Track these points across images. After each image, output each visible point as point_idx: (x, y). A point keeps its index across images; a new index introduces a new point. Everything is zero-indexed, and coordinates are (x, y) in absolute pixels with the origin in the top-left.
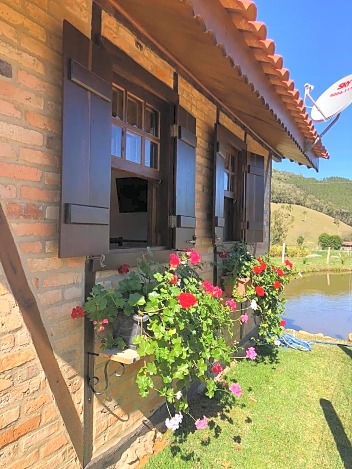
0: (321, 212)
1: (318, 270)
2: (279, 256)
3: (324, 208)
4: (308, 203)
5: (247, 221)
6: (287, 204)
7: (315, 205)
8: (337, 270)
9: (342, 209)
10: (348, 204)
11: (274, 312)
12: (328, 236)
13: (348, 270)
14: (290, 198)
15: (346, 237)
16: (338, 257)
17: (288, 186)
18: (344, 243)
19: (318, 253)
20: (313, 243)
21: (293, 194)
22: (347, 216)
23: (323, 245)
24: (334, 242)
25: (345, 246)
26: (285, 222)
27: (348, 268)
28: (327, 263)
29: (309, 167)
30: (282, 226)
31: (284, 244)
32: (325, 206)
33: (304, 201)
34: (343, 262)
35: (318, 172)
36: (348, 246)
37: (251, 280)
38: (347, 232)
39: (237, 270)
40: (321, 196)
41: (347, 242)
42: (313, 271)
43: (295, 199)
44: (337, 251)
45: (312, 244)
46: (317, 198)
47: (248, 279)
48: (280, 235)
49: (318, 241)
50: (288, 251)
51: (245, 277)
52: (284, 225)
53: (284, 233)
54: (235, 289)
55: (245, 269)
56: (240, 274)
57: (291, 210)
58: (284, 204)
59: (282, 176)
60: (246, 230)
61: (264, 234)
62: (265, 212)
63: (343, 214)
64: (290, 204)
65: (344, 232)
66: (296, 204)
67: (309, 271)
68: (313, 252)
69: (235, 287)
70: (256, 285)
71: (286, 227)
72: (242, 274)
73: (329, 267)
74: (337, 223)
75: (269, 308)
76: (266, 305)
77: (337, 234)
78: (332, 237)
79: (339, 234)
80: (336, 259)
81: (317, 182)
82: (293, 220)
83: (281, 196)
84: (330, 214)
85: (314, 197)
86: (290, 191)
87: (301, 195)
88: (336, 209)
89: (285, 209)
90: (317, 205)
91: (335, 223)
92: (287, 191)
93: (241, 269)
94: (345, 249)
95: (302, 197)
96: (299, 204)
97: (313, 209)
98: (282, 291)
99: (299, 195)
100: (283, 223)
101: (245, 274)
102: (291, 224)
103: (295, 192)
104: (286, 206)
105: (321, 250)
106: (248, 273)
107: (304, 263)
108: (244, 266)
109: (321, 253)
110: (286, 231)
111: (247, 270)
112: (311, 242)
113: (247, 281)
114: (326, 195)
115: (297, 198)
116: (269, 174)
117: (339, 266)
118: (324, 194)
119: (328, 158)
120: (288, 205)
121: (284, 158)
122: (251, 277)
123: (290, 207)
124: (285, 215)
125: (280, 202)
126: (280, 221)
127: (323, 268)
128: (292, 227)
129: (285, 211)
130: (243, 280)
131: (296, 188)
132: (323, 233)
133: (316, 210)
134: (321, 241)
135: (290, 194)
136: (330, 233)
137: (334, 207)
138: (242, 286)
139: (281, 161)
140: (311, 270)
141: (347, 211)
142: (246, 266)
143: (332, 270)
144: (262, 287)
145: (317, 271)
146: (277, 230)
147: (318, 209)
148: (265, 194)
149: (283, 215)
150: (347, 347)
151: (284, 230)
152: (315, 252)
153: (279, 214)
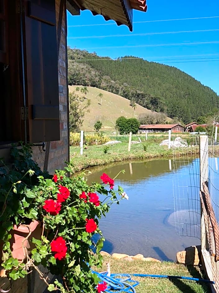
0: (117, 94)
1: (120, 159)
2: (77, 144)
3: (120, 90)
4: (104, 84)
5: (29, 104)
6: (81, 86)
7: (110, 87)
8: (140, 158)
9: (138, 91)
10: (143, 85)
11: (85, 269)
12: (126, 119)
13: (151, 157)
14: (85, 79)
15: (143, 120)
16: (138, 142)
17: (81, 66)
18: (142, 126)
19: (117, 139)
20: (111, 127)
21: (87, 75)
22: (143, 97)
23: (121, 130)
24: (132, 125)
25: (142, 129)
26: (81, 106)
27: (151, 155)
28: (129, 150)
29: (119, 23)
30: (78, 111)
31: (82, 132)
32: (121, 88)
33: (99, 83)
34: (145, 149)
35: (131, 30)
36: (145, 129)
37: (40, 227)
38: (143, 114)
39: (10, 210)
40: (117, 77)
41: (144, 125)
42: (115, 161)
43: (90, 80)
44: (135, 135)
45: (110, 129)
46: (113, 80)
47: (34, 225)
48: (76, 121)
49: (115, 125)
50: (86, 138)
51: (28, 221)
52: (80, 110)
53: (80, 118)
54: (6, 251)
55: (27, 205)
56: (16, 219)
57: (87, 92)
58: (79, 86)
59: (75, 55)
60: (30, 121)
61: (60, 125)
62: (60, 90)
63: (138, 96)
64: (85, 85)
65: (140, 115)
66: (91, 86)
67: (111, 162)
68: (112, 138)
69: (7, 247)
70: (50, 234)
71: (82, 111)
72: (20, 218)
73: (132, 155)
74: (133, 105)
75: (76, 264)
76: (71, 260)
77: (133, 117)
78: (129, 121)
79: (136, 117)
80: (137, 144)
81: (111, 61)
82: (89, 104)
83: (75, 77)
84: (126, 96)
85: (109, 77)
86: (84, 71)
87: (96, 76)
88: (132, 91)
89: (79, 91)
90: (113, 87)
91: (131, 105)
92: (81, 72)
93: (18, 207)
94: (142, 133)
95: (97, 78)
96: (94, 86)
97: (109, 91)
98: (98, 229)
99: (94, 76)
100: (79, 107)
101: (26, 215)
102: (88, 109)
103: (90, 72)
104: (81, 89)
105: (119, 136)
106: (34, 213)
107: (105, 152)
108: (24, 200)
109: (120, 138)
110: (82, 116)
111: (32, 206)
112: (108, 127)
113: (32, 230)
114: (121, 76)
115: (92, 79)
116: (63, 29)
117: (141, 153)
118: (119, 75)
119: (145, 10)
120: (83, 87)
121: (83, 9)
122: (40, 219)
123: (85, 89)
124: (80, 98)
125: (75, 84)
126: (75, 105)
127: (125, 156)
128: (89, 111)
129: (80, 94)
130: (23, 228)
131: (91, 69)
132: (120, 116)
133: (112, 92)
134: (118, 125)
135: (84, 75)
136: (126, 117)
137: (129, 89)
138: (21, 244)
139: (79, 14)
140: (113, 160)
141: (142, 92)
142: (28, 200)
143: (135, 159)
144: (64, 233)
145: (120, 161)
146: (72, 115)
147: (114, 91)
148: (60, 60)
149: (78, 99)
150: (181, 279)
151: (80, 115)
152: (114, 138)
153: (74, 98)
